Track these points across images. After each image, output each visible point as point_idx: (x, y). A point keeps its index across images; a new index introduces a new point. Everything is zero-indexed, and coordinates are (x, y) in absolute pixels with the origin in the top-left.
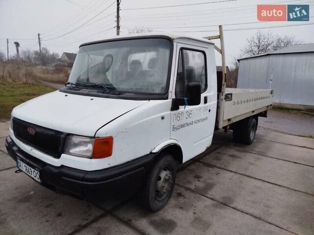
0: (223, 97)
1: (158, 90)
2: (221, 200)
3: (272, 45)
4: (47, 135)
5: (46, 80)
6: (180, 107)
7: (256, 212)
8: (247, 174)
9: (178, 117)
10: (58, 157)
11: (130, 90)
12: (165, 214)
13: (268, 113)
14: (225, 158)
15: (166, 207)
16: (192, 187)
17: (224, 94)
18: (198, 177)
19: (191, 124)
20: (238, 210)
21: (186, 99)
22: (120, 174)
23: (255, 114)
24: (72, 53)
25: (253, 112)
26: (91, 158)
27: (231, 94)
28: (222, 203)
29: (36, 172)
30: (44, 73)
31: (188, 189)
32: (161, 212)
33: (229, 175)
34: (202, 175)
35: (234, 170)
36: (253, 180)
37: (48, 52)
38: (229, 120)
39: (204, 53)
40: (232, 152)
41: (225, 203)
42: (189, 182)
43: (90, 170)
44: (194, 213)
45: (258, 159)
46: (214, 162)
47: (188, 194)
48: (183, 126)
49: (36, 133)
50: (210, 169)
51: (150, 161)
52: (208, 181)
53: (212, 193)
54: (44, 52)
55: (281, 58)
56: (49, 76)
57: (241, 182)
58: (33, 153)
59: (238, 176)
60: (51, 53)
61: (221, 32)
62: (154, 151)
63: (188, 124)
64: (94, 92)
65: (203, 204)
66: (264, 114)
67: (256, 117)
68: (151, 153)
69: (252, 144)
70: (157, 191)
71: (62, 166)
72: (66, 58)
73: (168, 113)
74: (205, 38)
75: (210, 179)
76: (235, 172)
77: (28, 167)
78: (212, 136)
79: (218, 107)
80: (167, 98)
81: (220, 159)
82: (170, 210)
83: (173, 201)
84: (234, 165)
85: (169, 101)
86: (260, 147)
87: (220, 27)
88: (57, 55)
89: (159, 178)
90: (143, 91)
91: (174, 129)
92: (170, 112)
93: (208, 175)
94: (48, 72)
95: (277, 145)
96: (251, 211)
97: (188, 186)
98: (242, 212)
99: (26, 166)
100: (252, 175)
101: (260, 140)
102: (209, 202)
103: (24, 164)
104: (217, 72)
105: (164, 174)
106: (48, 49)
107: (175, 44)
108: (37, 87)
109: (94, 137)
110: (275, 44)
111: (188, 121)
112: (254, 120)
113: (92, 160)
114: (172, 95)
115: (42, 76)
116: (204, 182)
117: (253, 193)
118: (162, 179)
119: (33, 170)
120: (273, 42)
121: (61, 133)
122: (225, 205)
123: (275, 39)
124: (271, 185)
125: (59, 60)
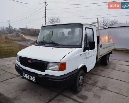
0: (99, 46)
1: (78, 44)
2: (102, 88)
3: (109, 23)
4: (38, 63)
5: (13, 40)
6: (86, 50)
7: (117, 91)
8: (109, 77)
9: (85, 54)
10: (44, 71)
11: (67, 45)
12: (82, 93)
13: (113, 53)
14: (99, 71)
15: (82, 91)
16: (89, 83)
17: (100, 45)
18: (90, 79)
19: (89, 57)
20: (110, 91)
21: (89, 47)
22: (68, 77)
23: (109, 52)
24: (22, 28)
25: (108, 52)
26: (58, 71)
27: (102, 45)
28: (103, 88)
29: (33, 77)
30: (12, 37)
31: (88, 84)
32: (80, 93)
33: (102, 78)
34: (92, 78)
35: (104, 76)
36: (112, 79)
37: (12, 28)
38: (101, 55)
39: (92, 29)
40: (101, 68)
41: (104, 88)
42: (88, 81)
43: (58, 75)
44: (93, 93)
45: (112, 71)
46: (95, 73)
47: (88, 85)
48: (87, 58)
49: (33, 62)
50: (94, 75)
51: (77, 72)
52: (95, 80)
53: (98, 84)
54: (10, 28)
55: (114, 29)
56: (14, 38)
57: (108, 80)
58: (31, 70)
59: (106, 78)
60: (14, 28)
61: (98, 21)
62: (79, 68)
63: (88, 57)
64: (52, 45)
65: (95, 89)
66: (111, 53)
67: (109, 54)
68: (77, 69)
69: (108, 65)
70: (79, 84)
71: (46, 75)
72: (20, 30)
73: (82, 53)
74: (92, 23)
75: (95, 79)
76: (104, 77)
77: (29, 76)
78: (95, 62)
79: (97, 50)
80: (82, 47)
81: (97, 72)
82: (83, 92)
83: (83, 89)
84: (103, 74)
85: (83, 48)
86: (111, 66)
87: (97, 19)
88: (16, 29)
89: (80, 79)
90: (72, 45)
91: (84, 59)
92: (83, 53)
93: (94, 78)
94: (13, 37)
95: (118, 65)
96: (115, 91)
97: (88, 82)
98: (111, 91)
99: (28, 75)
100: (111, 77)
101: (111, 63)
102: (98, 88)
103: (27, 75)
104: (97, 36)
105: (81, 77)
106: (12, 26)
107: (84, 26)
108: (11, 44)
109: (59, 63)
110: (110, 23)
111: (89, 56)
112: (108, 55)
113: (59, 72)
114: (83, 46)
115: (11, 38)
116: (93, 80)
117: (113, 84)
118: (81, 79)
119: (32, 77)
120: (109, 22)
121: (45, 62)
122: (104, 89)
123: (110, 21)
124: (119, 81)
125: (17, 31)
